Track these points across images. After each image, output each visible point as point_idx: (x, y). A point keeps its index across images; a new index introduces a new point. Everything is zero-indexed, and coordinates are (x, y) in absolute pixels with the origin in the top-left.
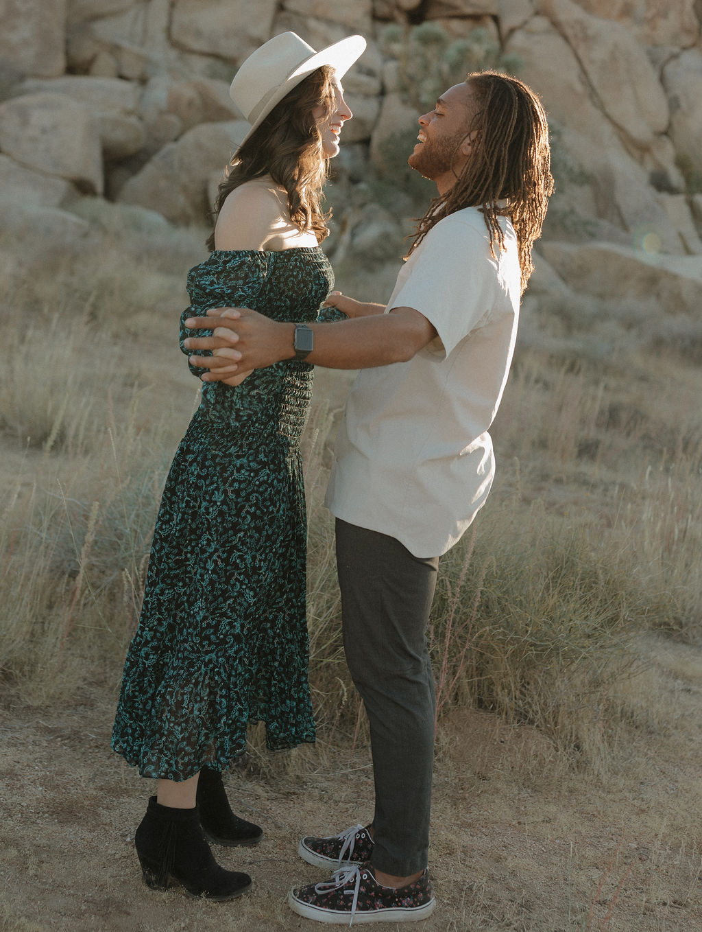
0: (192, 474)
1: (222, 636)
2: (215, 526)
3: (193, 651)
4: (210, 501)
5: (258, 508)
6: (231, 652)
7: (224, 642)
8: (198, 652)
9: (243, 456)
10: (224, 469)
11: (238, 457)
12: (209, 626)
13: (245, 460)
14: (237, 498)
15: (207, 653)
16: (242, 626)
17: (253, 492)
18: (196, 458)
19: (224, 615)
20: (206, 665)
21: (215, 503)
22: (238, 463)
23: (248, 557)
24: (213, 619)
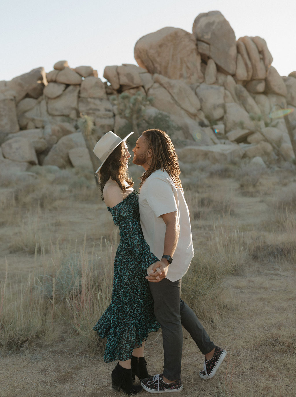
0: (119, 268)
1: (136, 315)
2: (128, 283)
3: (128, 321)
4: (125, 276)
5: (139, 276)
6: (139, 319)
7: (137, 316)
8: (130, 320)
9: (132, 261)
10: (127, 266)
11: (131, 261)
12: (131, 312)
13: (133, 262)
14: (133, 274)
15: (132, 320)
16: (141, 310)
17: (137, 271)
18: (119, 263)
19: (135, 309)
20: (133, 324)
21: (127, 276)
22: (131, 263)
23: (139, 291)
24: (132, 310)
